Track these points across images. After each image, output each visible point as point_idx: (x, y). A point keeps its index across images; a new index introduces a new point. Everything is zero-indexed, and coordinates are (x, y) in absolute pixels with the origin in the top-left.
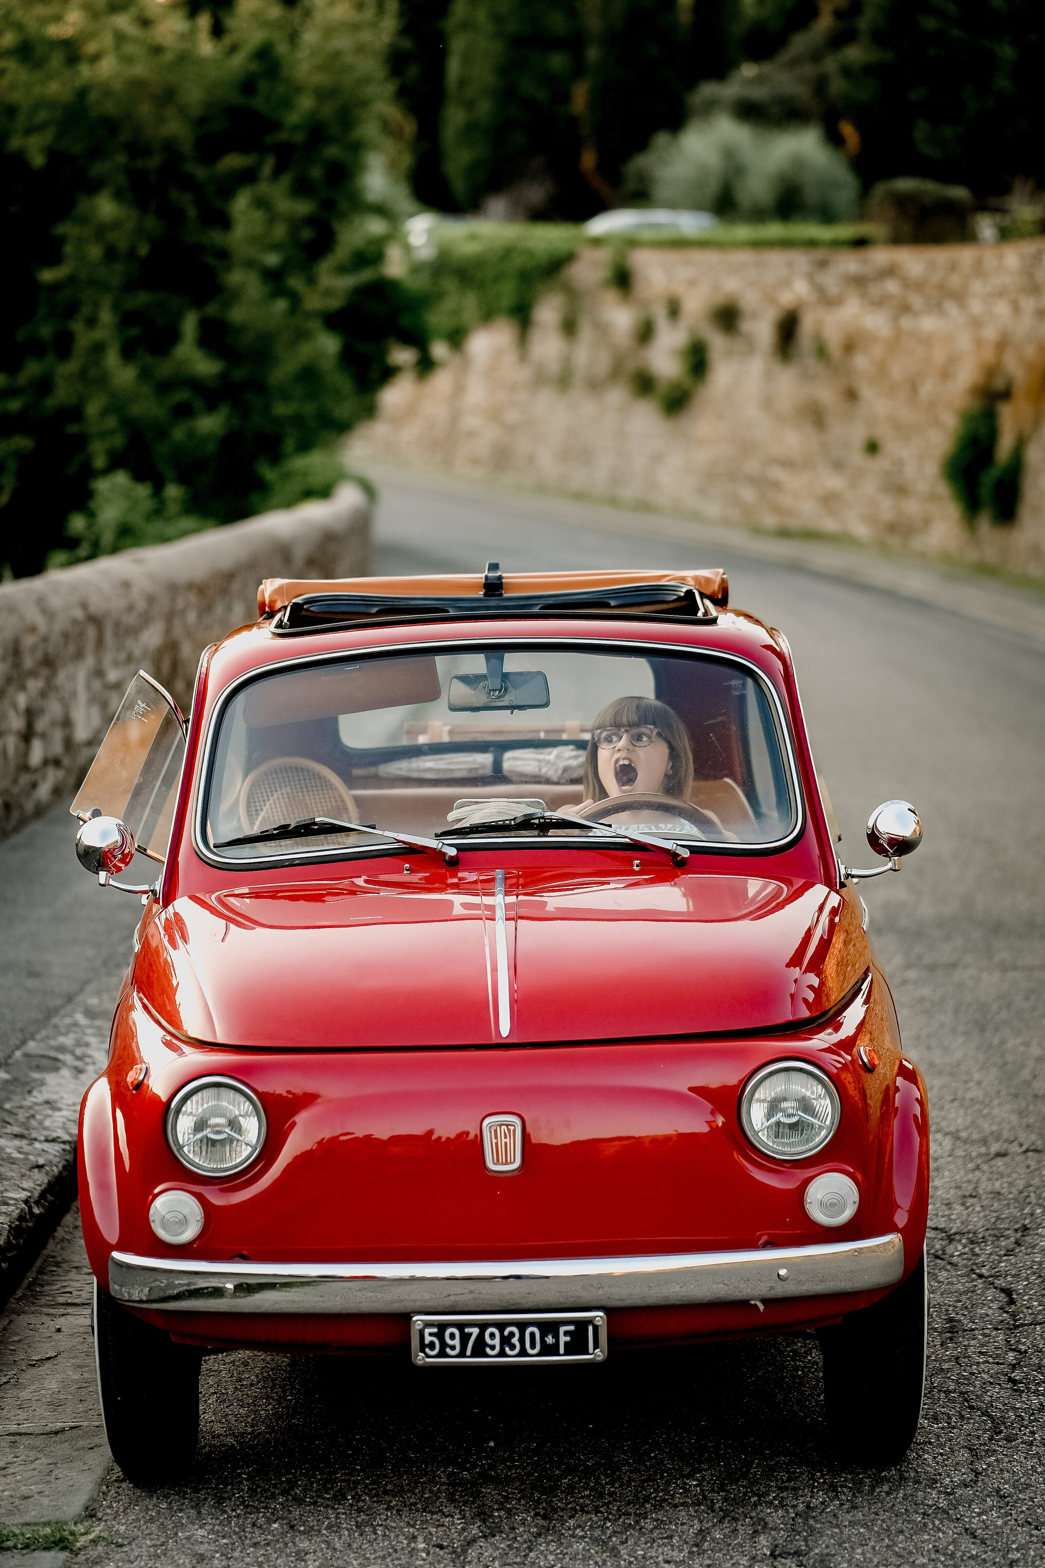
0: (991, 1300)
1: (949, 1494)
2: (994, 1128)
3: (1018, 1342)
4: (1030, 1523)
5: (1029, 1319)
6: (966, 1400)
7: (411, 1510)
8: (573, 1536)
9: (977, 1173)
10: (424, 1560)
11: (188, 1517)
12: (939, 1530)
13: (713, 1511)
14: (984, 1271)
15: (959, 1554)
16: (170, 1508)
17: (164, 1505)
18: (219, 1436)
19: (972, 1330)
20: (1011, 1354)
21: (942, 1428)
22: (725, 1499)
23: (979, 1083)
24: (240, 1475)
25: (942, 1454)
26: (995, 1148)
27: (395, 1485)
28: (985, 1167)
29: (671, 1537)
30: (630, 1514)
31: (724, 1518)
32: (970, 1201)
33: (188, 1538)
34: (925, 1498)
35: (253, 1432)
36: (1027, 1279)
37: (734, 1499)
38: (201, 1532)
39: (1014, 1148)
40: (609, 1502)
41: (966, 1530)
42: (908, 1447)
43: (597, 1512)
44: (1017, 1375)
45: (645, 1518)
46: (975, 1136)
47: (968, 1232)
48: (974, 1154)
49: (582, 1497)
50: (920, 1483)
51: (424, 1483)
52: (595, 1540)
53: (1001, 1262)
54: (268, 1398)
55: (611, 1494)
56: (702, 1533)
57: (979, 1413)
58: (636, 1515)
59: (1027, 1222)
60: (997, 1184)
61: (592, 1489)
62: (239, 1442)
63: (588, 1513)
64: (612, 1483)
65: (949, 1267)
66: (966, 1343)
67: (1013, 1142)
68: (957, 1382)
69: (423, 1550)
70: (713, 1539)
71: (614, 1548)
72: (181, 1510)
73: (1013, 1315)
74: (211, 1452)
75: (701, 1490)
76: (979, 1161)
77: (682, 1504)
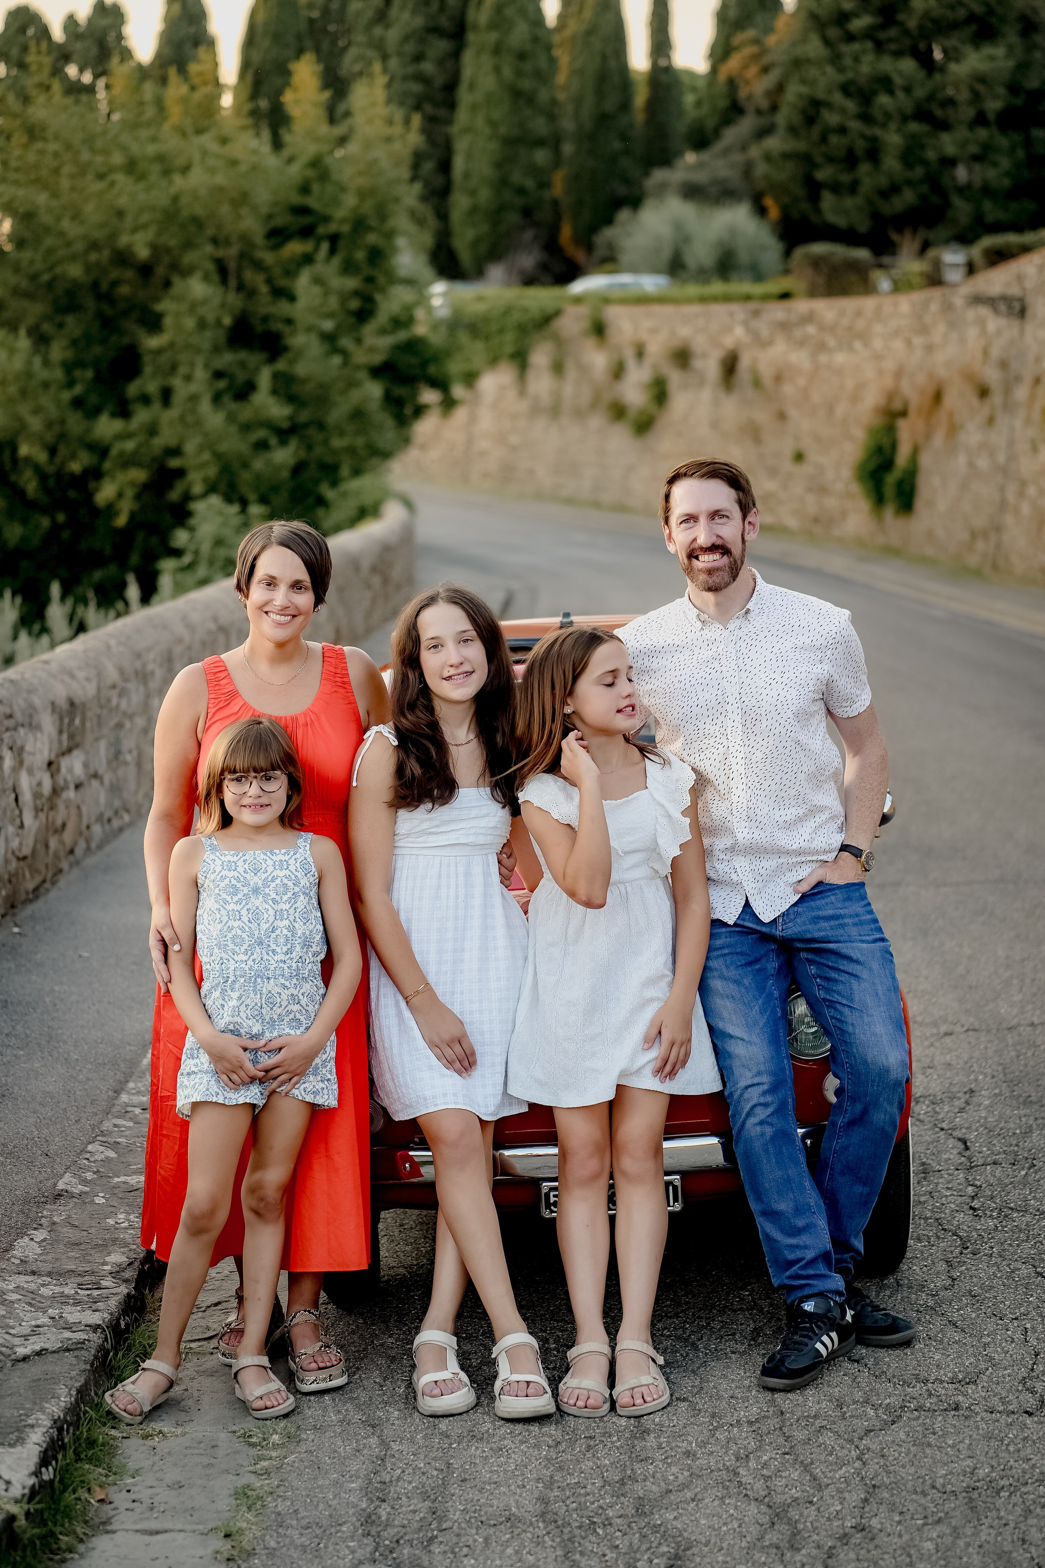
0: (952, 1148)
1: (934, 1295)
2: (942, 1013)
3: (975, 1179)
4: (995, 1315)
5: (981, 1162)
6: (940, 1224)
7: (542, 1319)
8: (662, 1335)
9: (932, 1049)
10: (556, 1356)
11: (380, 1329)
12: (930, 1322)
13: (763, 1314)
14: (944, 1125)
15: (946, 1340)
16: (365, 1323)
17: (361, 1321)
18: (393, 1267)
19: (939, 1171)
20: (970, 1188)
21: (925, 1246)
22: (771, 1305)
23: (927, 978)
24: (413, 1296)
25: (926, 1266)
26: (943, 1029)
27: (527, 1301)
28: (937, 1044)
29: (734, 1334)
30: (702, 1318)
31: (771, 1318)
32: (929, 1071)
33: (382, 1345)
34: (917, 1299)
35: (418, 1264)
36: (977, 1130)
37: (777, 1305)
38: (390, 1340)
39: (958, 1029)
40: (686, 1310)
41: (950, 1321)
42: (900, 1261)
43: (678, 1317)
44: (976, 1204)
45: (714, 1320)
46: (928, 1020)
47: (930, 1095)
48: (928, 1034)
49: (666, 1306)
50: (912, 1288)
51: (548, 1299)
52: (679, 1338)
53: (956, 1118)
54: (425, 1238)
55: (686, 1303)
56: (757, 1331)
57: (950, 1234)
58: (707, 1318)
59: (973, 1086)
60: (948, 1057)
61: (672, 1300)
62: (410, 1273)
63: (671, 1317)
64: (686, 1295)
65: (918, 1123)
66: (936, 1181)
67: (956, 1024)
68: (932, 1211)
69: (554, 1349)
70: (766, 1334)
71: (693, 1344)
72: (374, 1325)
73: (969, 1159)
74: (389, 1280)
75: (753, 1299)
76: (933, 1040)
77: (740, 1309)
